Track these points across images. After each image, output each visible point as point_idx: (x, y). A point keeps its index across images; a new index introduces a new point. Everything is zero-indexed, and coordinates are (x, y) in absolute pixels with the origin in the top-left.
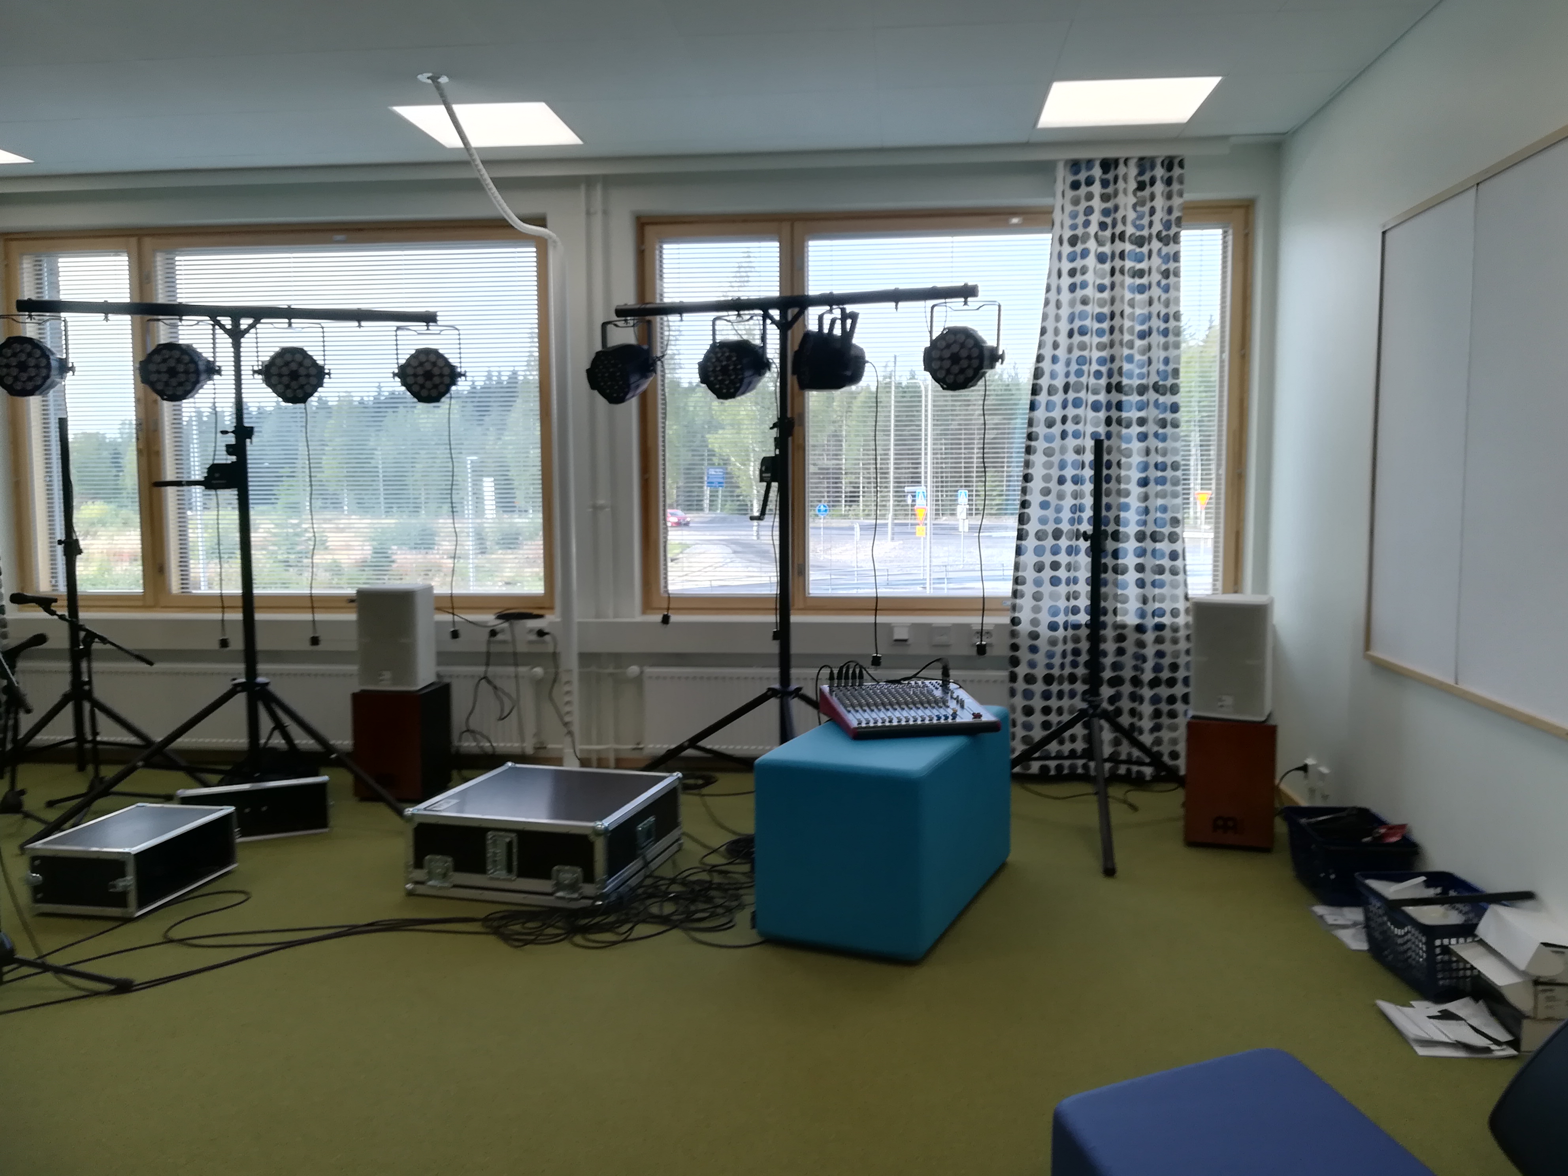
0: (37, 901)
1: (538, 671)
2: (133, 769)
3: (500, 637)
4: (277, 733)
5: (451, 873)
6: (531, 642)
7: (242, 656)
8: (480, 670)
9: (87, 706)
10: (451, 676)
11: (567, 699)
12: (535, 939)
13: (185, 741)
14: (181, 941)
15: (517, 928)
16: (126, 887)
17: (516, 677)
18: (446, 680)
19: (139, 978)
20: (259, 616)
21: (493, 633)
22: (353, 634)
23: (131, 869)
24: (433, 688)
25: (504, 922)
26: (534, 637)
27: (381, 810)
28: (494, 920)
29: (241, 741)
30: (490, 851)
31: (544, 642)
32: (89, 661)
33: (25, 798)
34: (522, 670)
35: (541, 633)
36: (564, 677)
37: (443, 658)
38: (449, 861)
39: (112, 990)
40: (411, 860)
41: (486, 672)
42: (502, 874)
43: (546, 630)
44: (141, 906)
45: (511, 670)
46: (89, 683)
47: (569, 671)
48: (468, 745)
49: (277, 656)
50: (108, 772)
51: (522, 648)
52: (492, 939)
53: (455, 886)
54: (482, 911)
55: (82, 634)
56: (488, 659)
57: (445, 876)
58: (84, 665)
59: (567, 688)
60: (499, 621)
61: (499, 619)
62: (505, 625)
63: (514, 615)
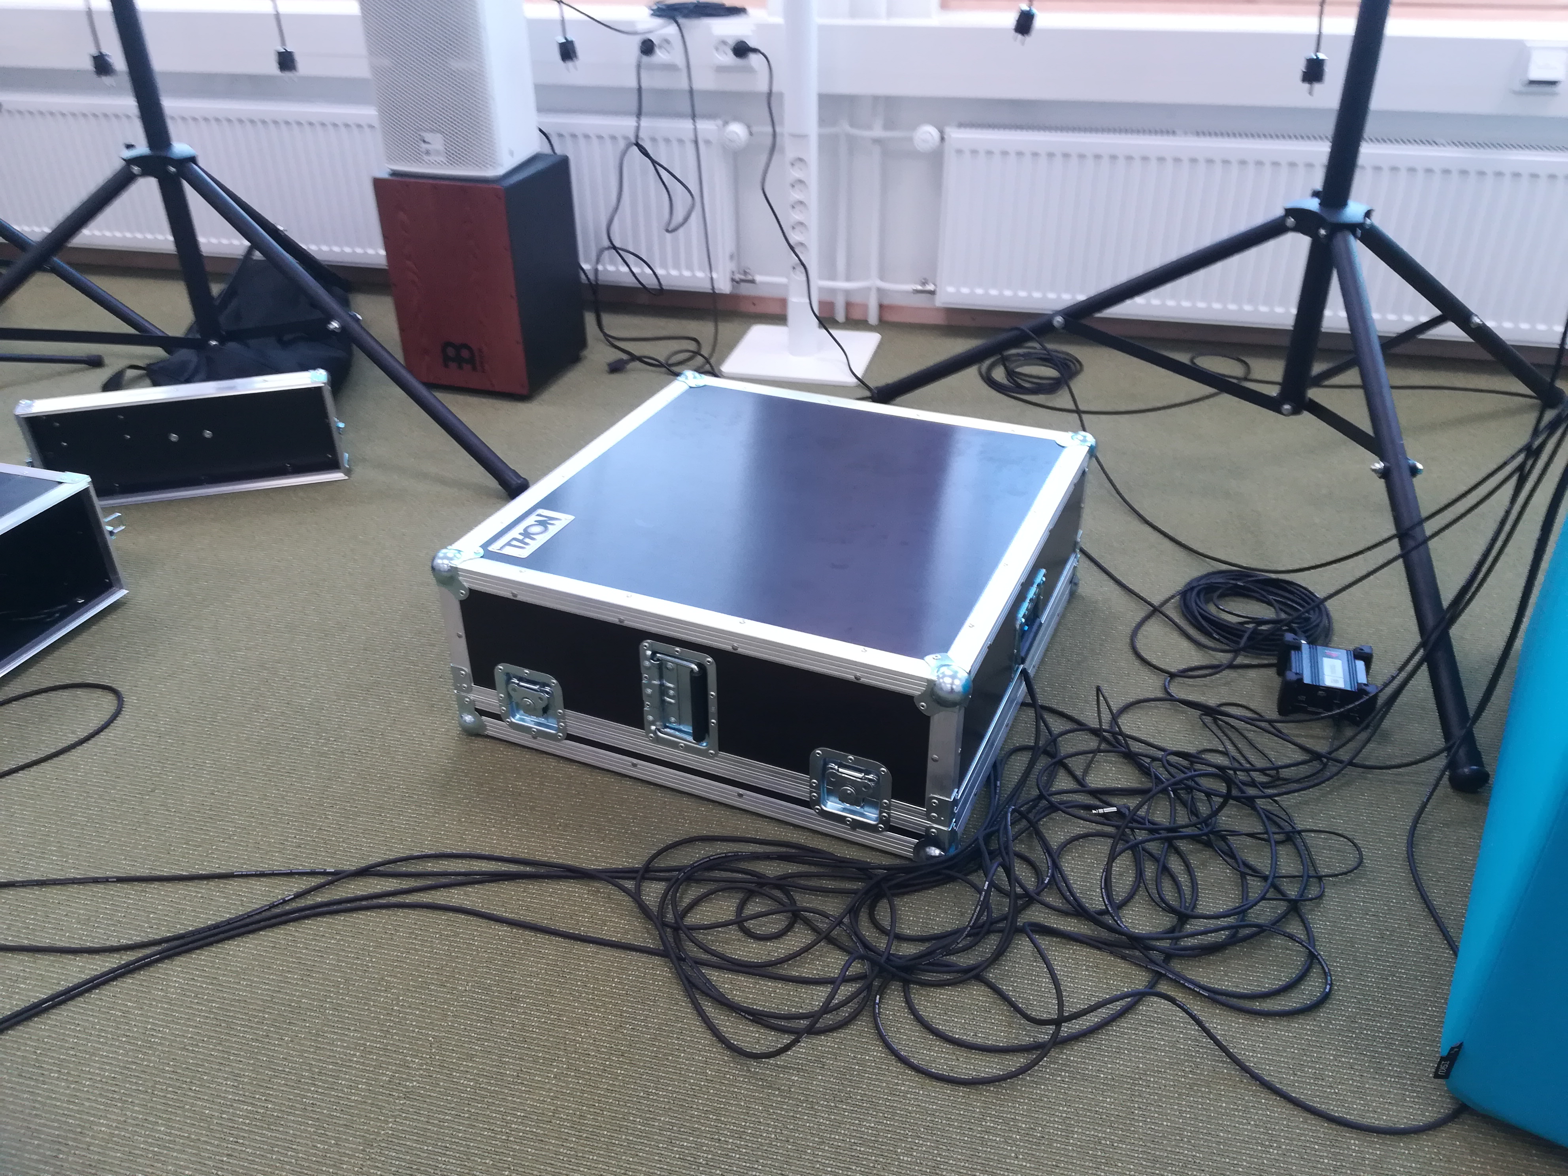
1: (737, 130)
3: (660, 56)
5: (560, 710)
6: (721, 69)
8: (627, 124)
10: (567, 139)
11: (796, 195)
17: (695, 142)
18: (561, 148)
21: (648, 48)
24: (539, 166)
26: (729, 58)
30: (650, 685)
31: (750, 70)
34: (706, 127)
35: (742, 50)
36: (790, 151)
37: (550, 99)
38: (552, 684)
40: (465, 665)
41: (635, 129)
43: (752, 44)
45: (685, 126)
47: (801, 137)
48: (610, 270)
51: (704, 81)
53: (570, 737)
56: (641, 102)
57: (546, 712)
59: (796, 173)
60: (659, 21)
61: (659, 16)
62: (670, 30)
63: (687, 8)
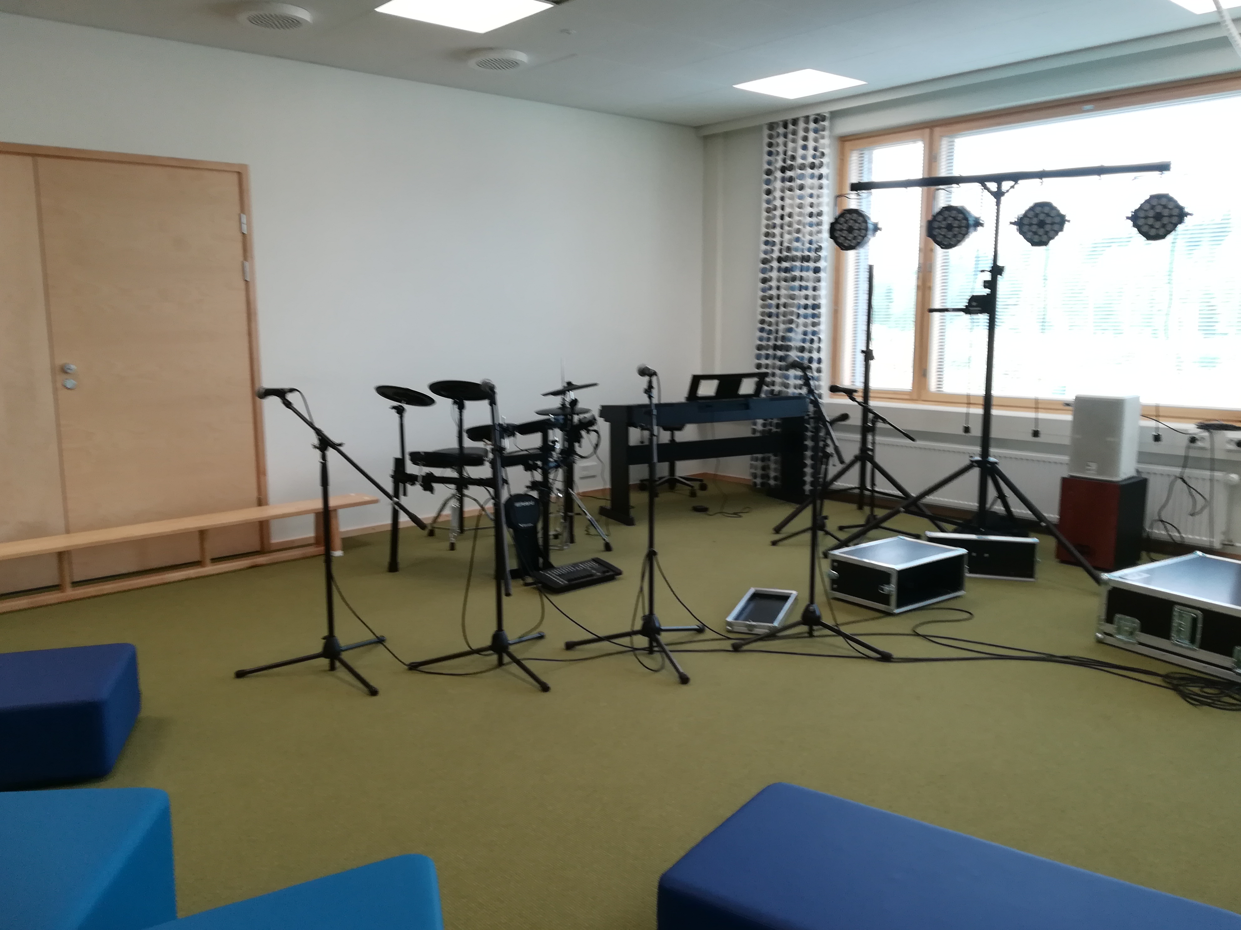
0: (833, 589)
1: (1234, 476)
2: (897, 512)
3: (1199, 444)
4: (999, 501)
5: (1138, 633)
6: (1230, 451)
7: (979, 441)
8: (1177, 471)
9: (869, 465)
10: (1149, 473)
12: (1212, 703)
13: (931, 499)
14: (924, 637)
15: (1196, 690)
16: (890, 591)
17: (1212, 480)
18: (1144, 476)
19: (896, 654)
20: (995, 412)
21: (1193, 440)
22: (1067, 432)
23: (894, 580)
24: (1133, 481)
25: (1182, 682)
26: (1233, 447)
27: (1079, 574)
28: (1175, 678)
29: (972, 504)
30: (1176, 621)
32: (874, 436)
33: (827, 521)
34: (1218, 475)
35: (1240, 444)
37: (1143, 457)
38: (1136, 623)
39: (880, 658)
40: (1103, 616)
41: (1181, 473)
42: (1186, 643)
44: (899, 606)
45: (1207, 473)
46: (872, 450)
48: (1159, 532)
49: (1004, 443)
50: (880, 513)
51: (1220, 455)
52: (1171, 695)
53: (1141, 644)
54: (1164, 669)
55: (871, 416)
56: (1186, 462)
57: (1131, 634)
58: (870, 437)
60: (1199, 430)
61: (1200, 428)
62: (1205, 434)
63: (1215, 426)
